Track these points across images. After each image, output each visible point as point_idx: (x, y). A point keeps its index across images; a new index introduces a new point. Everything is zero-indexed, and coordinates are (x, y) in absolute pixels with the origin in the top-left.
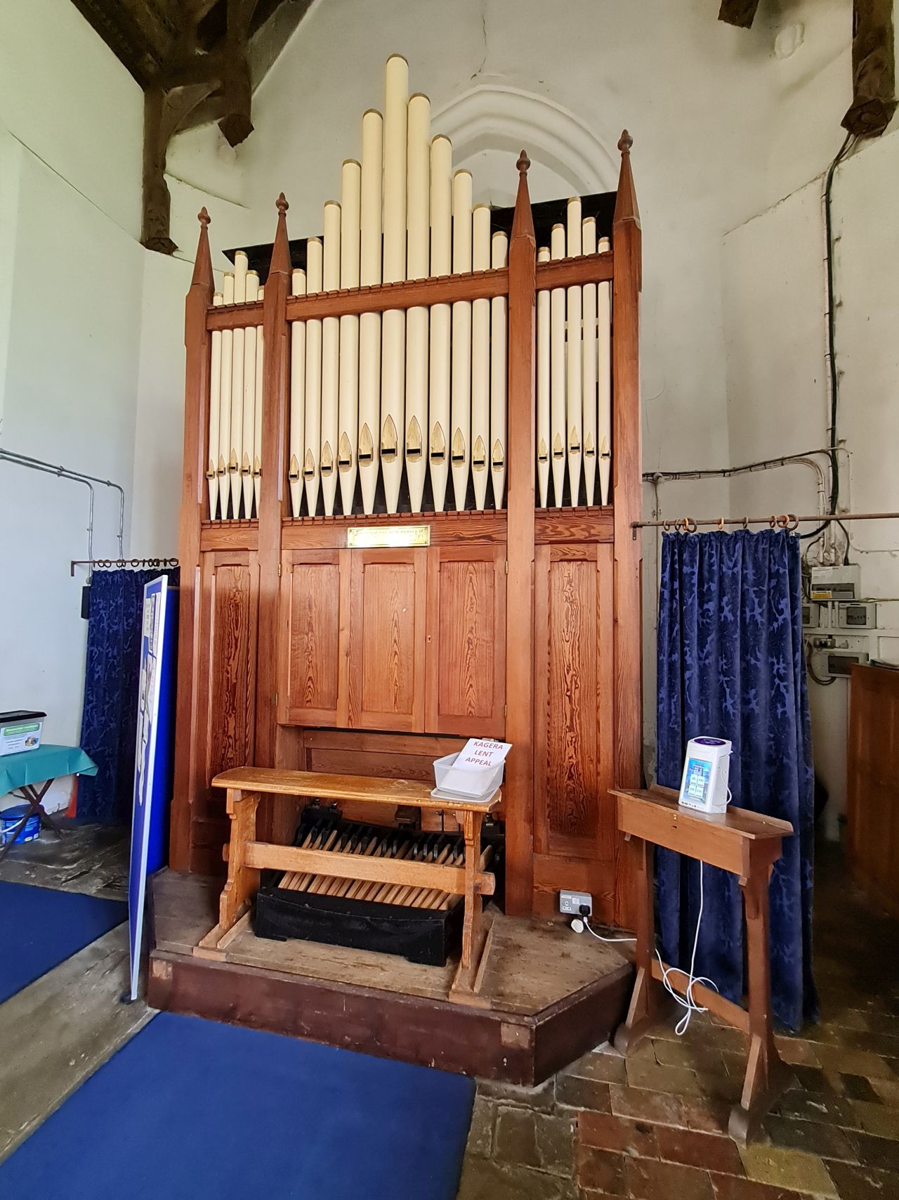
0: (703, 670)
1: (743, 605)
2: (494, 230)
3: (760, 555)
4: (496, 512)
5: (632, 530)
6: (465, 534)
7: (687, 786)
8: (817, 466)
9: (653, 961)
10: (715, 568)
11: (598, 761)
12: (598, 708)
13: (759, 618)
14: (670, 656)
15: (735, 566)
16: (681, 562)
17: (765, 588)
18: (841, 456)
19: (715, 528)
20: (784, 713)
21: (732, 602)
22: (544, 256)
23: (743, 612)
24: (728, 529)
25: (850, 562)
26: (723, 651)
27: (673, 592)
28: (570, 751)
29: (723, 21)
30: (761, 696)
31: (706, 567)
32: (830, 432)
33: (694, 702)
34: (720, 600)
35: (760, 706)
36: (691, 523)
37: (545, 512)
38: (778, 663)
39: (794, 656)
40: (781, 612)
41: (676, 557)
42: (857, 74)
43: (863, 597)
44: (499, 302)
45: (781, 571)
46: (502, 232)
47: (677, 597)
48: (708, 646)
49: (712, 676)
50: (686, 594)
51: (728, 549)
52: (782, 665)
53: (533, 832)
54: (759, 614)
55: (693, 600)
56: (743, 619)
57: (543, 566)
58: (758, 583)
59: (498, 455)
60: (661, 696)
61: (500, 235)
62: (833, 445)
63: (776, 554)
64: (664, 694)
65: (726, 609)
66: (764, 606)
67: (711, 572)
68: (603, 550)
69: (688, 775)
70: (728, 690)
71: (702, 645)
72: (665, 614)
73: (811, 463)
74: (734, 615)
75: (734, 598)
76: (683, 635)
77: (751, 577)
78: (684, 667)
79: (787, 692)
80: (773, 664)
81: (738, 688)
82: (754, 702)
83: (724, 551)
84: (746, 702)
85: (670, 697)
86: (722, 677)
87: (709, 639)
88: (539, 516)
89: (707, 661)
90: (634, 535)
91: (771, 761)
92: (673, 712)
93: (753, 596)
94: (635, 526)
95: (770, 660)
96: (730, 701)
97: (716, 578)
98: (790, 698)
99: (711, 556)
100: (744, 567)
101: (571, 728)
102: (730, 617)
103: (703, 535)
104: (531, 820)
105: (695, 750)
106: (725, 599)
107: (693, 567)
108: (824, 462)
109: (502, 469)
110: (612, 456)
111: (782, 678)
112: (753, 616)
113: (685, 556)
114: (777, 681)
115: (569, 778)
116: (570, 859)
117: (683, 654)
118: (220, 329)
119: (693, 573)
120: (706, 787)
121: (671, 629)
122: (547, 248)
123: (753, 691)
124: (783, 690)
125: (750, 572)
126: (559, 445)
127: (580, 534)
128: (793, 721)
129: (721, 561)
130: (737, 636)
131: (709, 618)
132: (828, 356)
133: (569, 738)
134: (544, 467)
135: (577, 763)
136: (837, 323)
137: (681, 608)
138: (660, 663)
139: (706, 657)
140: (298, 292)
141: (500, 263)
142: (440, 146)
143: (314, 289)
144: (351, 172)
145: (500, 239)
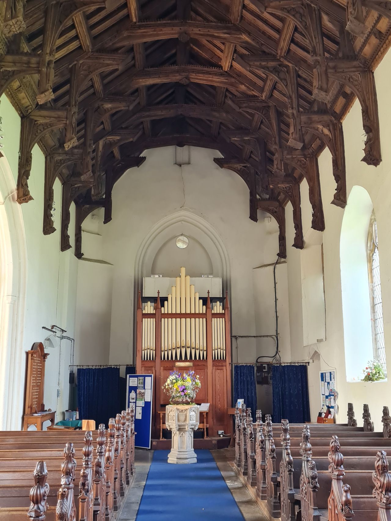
0: (241, 389)
1: (247, 378)
2: (203, 305)
3: (249, 369)
4: (205, 360)
5: (229, 364)
6: (199, 364)
7: (237, 406)
12: (224, 397)
14: (236, 387)
15: (245, 371)
17: (250, 375)
18: (279, 338)
20: (253, 395)
21: (245, 377)
22: (213, 312)
24: (244, 365)
26: (244, 385)
29: (250, 219)
31: (241, 371)
32: (276, 331)
33: (240, 395)
34: (243, 377)
36: (238, 364)
37: (214, 361)
40: (252, 379)
41: (236, 369)
44: (204, 319)
45: (252, 372)
47: (237, 376)
51: (244, 368)
52: (252, 387)
53: (213, 421)
54: (249, 379)
55: (239, 377)
56: (247, 380)
57: (214, 371)
59: (205, 349)
68: (224, 368)
69: (237, 404)
71: (241, 385)
72: (235, 379)
73: (272, 337)
76: (238, 383)
77: (248, 373)
78: (238, 388)
79: (253, 391)
81: (246, 391)
84: (248, 394)
87: (242, 383)
88: (213, 361)
96: (245, 393)
97: (243, 373)
98: (253, 393)
99: (242, 369)
100: (247, 371)
101: (219, 401)
102: (245, 380)
103: (240, 366)
104: (213, 418)
105: (239, 400)
107: (239, 371)
109: (206, 352)
110: (226, 350)
111: (252, 389)
113: (238, 369)
115: (219, 410)
116: (220, 425)
117: (238, 386)
118: (145, 318)
121: (236, 382)
122: (213, 310)
126: (216, 348)
127: (220, 365)
130: (246, 383)
131: (242, 380)
133: (219, 403)
134: (214, 352)
135: (221, 407)
136: (277, 304)
137: (237, 378)
138: (234, 388)
139: (241, 387)
140: (163, 312)
141: (204, 312)
142: (193, 287)
143: (166, 312)
144: (174, 288)
145: (204, 307)
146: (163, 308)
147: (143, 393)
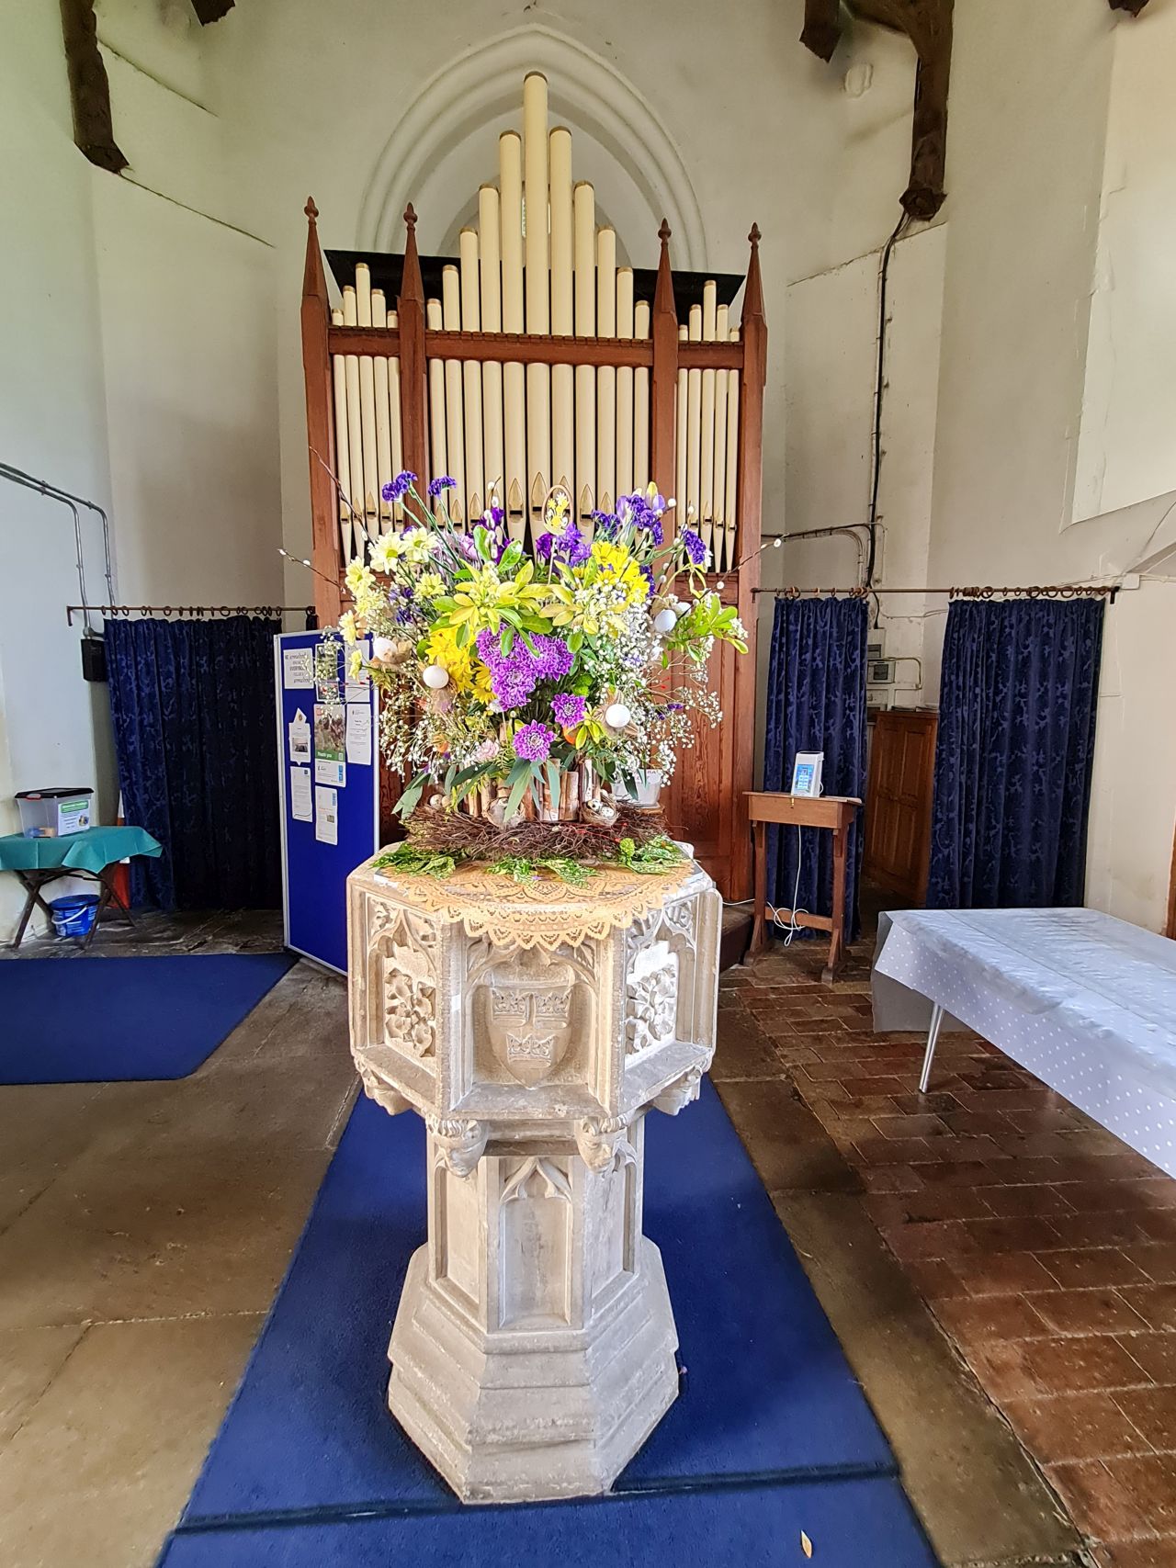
0: (799, 706)
1: (829, 656)
2: (637, 298)
3: (842, 617)
5: (752, 594)
7: (797, 783)
8: (858, 539)
9: (767, 908)
10: (812, 627)
11: (720, 782)
12: (721, 740)
13: (838, 665)
14: (777, 696)
15: (825, 625)
16: (788, 622)
17: (844, 643)
18: (878, 531)
19: (812, 596)
20: (852, 734)
21: (822, 654)
22: (684, 335)
23: (829, 661)
24: (824, 597)
25: (879, 625)
26: (814, 690)
27: (781, 645)
28: (699, 776)
29: (803, 44)
30: (838, 721)
31: (805, 626)
32: (871, 508)
33: (793, 731)
34: (814, 652)
35: (835, 732)
36: (797, 591)
38: (850, 699)
39: (860, 692)
40: (854, 661)
41: (785, 618)
42: (916, 153)
43: (886, 656)
44: (643, 373)
45: (856, 629)
46: (646, 302)
47: (784, 649)
48: (804, 688)
49: (806, 711)
50: (792, 647)
51: (821, 612)
52: (852, 700)
54: (839, 662)
55: (795, 652)
56: (828, 666)
58: (839, 639)
60: (770, 727)
61: (643, 304)
62: (873, 521)
63: (853, 616)
64: (772, 725)
65: (818, 659)
66: (843, 656)
67: (809, 631)
69: (797, 776)
70: (816, 720)
71: (800, 686)
72: (775, 663)
73: (855, 535)
74: (823, 663)
75: (824, 650)
76: (788, 678)
77: (835, 634)
78: (788, 703)
79: (855, 719)
80: (845, 700)
81: (823, 718)
82: (832, 728)
83: (818, 614)
84: (827, 729)
85: (776, 728)
86: (812, 710)
87: (805, 682)
89: (803, 699)
90: (754, 598)
91: (840, 770)
92: (778, 738)
93: (835, 648)
94: (754, 591)
95: (844, 697)
96: (817, 728)
97: (812, 635)
98: (855, 723)
99: (809, 618)
100: (831, 627)
101: (700, 758)
102: (821, 665)
103: (805, 601)
105: (802, 759)
106: (818, 651)
107: (797, 625)
108: (864, 535)
110: (737, 531)
111: (852, 709)
112: (834, 664)
113: (792, 617)
114: (848, 712)
115: (698, 797)
117: (787, 694)
118: (345, 354)
119: (797, 631)
120: (810, 782)
121: (779, 676)
122: (686, 327)
123: (832, 720)
124: (852, 717)
125: (835, 630)
126: (694, 517)
128: (857, 738)
129: (816, 622)
130: (824, 679)
131: (805, 665)
132: (875, 435)
133: (698, 766)
135: (704, 785)
136: (883, 403)
137: (787, 658)
138: (770, 701)
139: (802, 696)
140: (435, 325)
141: (643, 334)
142: (586, 194)
143: (453, 326)
144: (488, 196)
145: (643, 308)
146: (434, 306)
147: (338, 723)
